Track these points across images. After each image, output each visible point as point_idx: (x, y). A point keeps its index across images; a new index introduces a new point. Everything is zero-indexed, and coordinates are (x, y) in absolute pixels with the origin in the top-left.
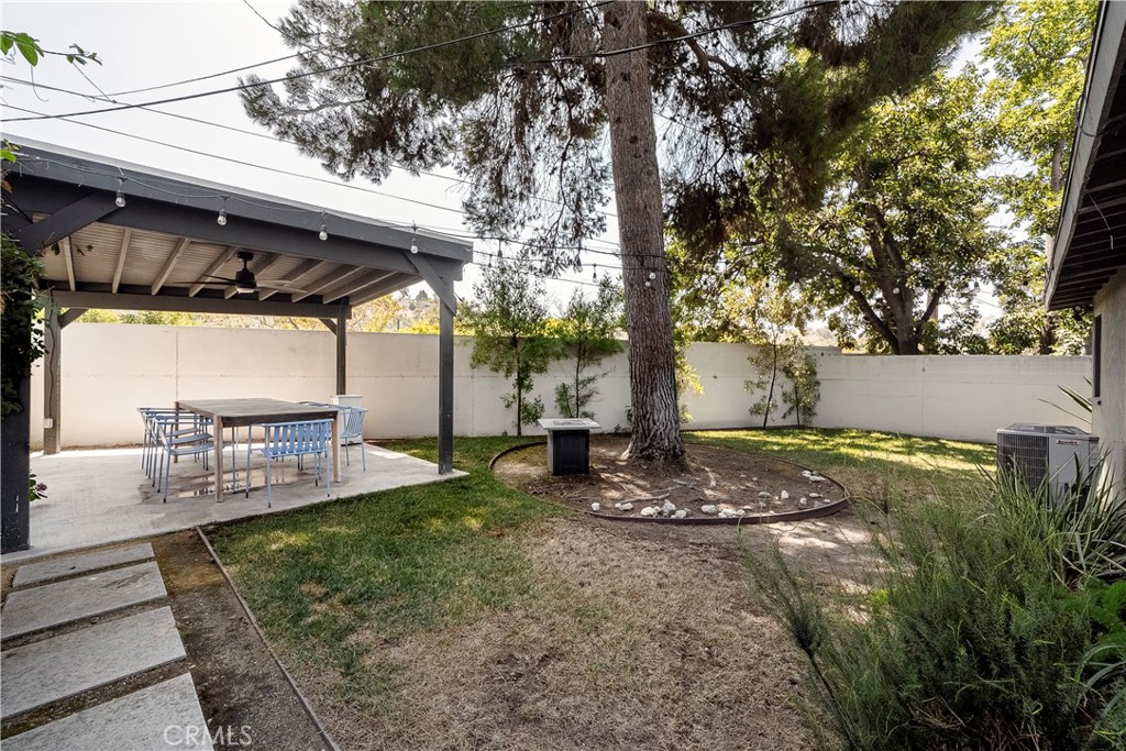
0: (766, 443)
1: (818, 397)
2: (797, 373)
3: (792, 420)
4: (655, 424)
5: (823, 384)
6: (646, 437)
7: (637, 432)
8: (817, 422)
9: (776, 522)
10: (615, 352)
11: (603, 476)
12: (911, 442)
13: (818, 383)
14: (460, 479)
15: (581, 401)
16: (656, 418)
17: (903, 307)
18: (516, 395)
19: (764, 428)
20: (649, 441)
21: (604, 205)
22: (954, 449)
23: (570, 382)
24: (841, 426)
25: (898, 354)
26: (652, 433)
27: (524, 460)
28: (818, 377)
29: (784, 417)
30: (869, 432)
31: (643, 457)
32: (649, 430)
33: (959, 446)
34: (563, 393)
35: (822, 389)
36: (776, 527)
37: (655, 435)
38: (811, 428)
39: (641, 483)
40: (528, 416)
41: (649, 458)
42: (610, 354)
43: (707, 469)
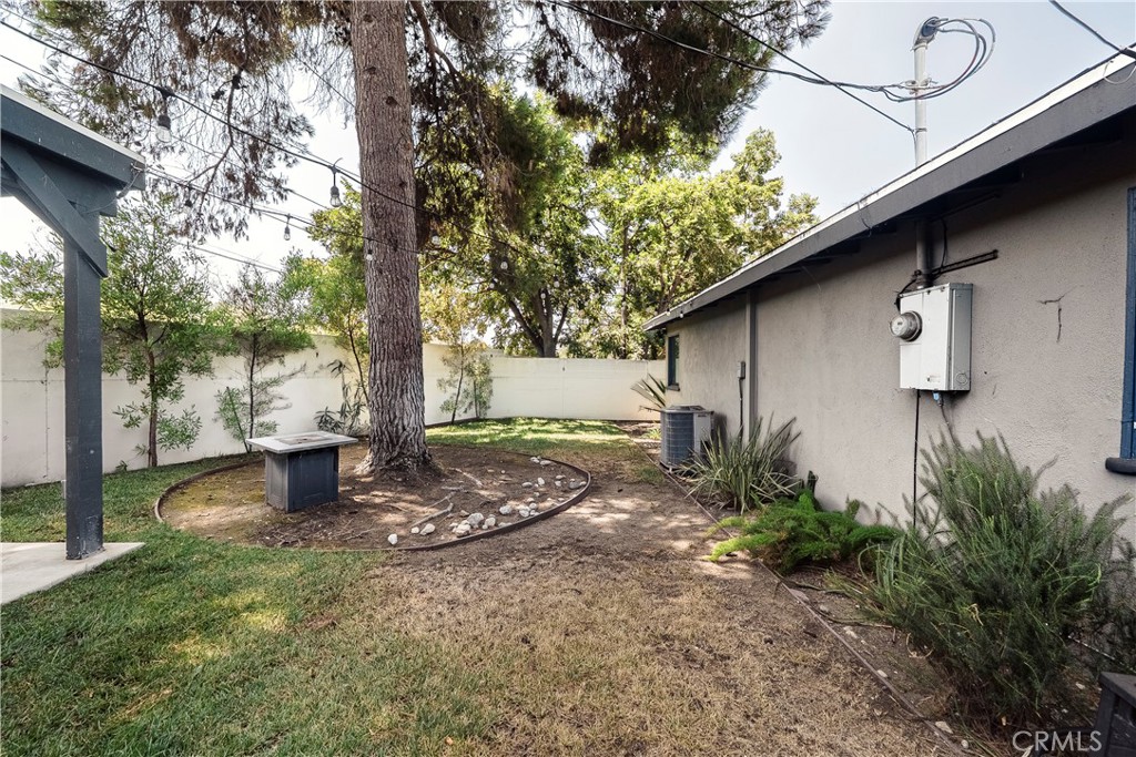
0: (475, 437)
1: (491, 392)
2: (477, 372)
3: (472, 414)
4: (404, 429)
5: (495, 381)
6: (394, 446)
7: (381, 441)
8: (490, 414)
9: (569, 508)
10: (302, 348)
11: (358, 499)
12: (566, 422)
13: (491, 381)
14: (132, 557)
15: (253, 411)
16: (406, 423)
17: (548, 320)
18: (149, 408)
19: (452, 423)
20: (398, 449)
21: (289, 165)
22: (589, 426)
23: (239, 383)
24: (509, 415)
25: (543, 356)
26: (401, 440)
27: (210, 501)
28: (492, 375)
29: (465, 412)
30: (530, 419)
31: (392, 469)
32: (398, 437)
33: (591, 423)
34: (229, 400)
35: (495, 385)
36: (572, 510)
37: (405, 442)
38: (487, 420)
39: (412, 497)
40: (169, 437)
41: (401, 468)
42: (297, 351)
43: (458, 470)
